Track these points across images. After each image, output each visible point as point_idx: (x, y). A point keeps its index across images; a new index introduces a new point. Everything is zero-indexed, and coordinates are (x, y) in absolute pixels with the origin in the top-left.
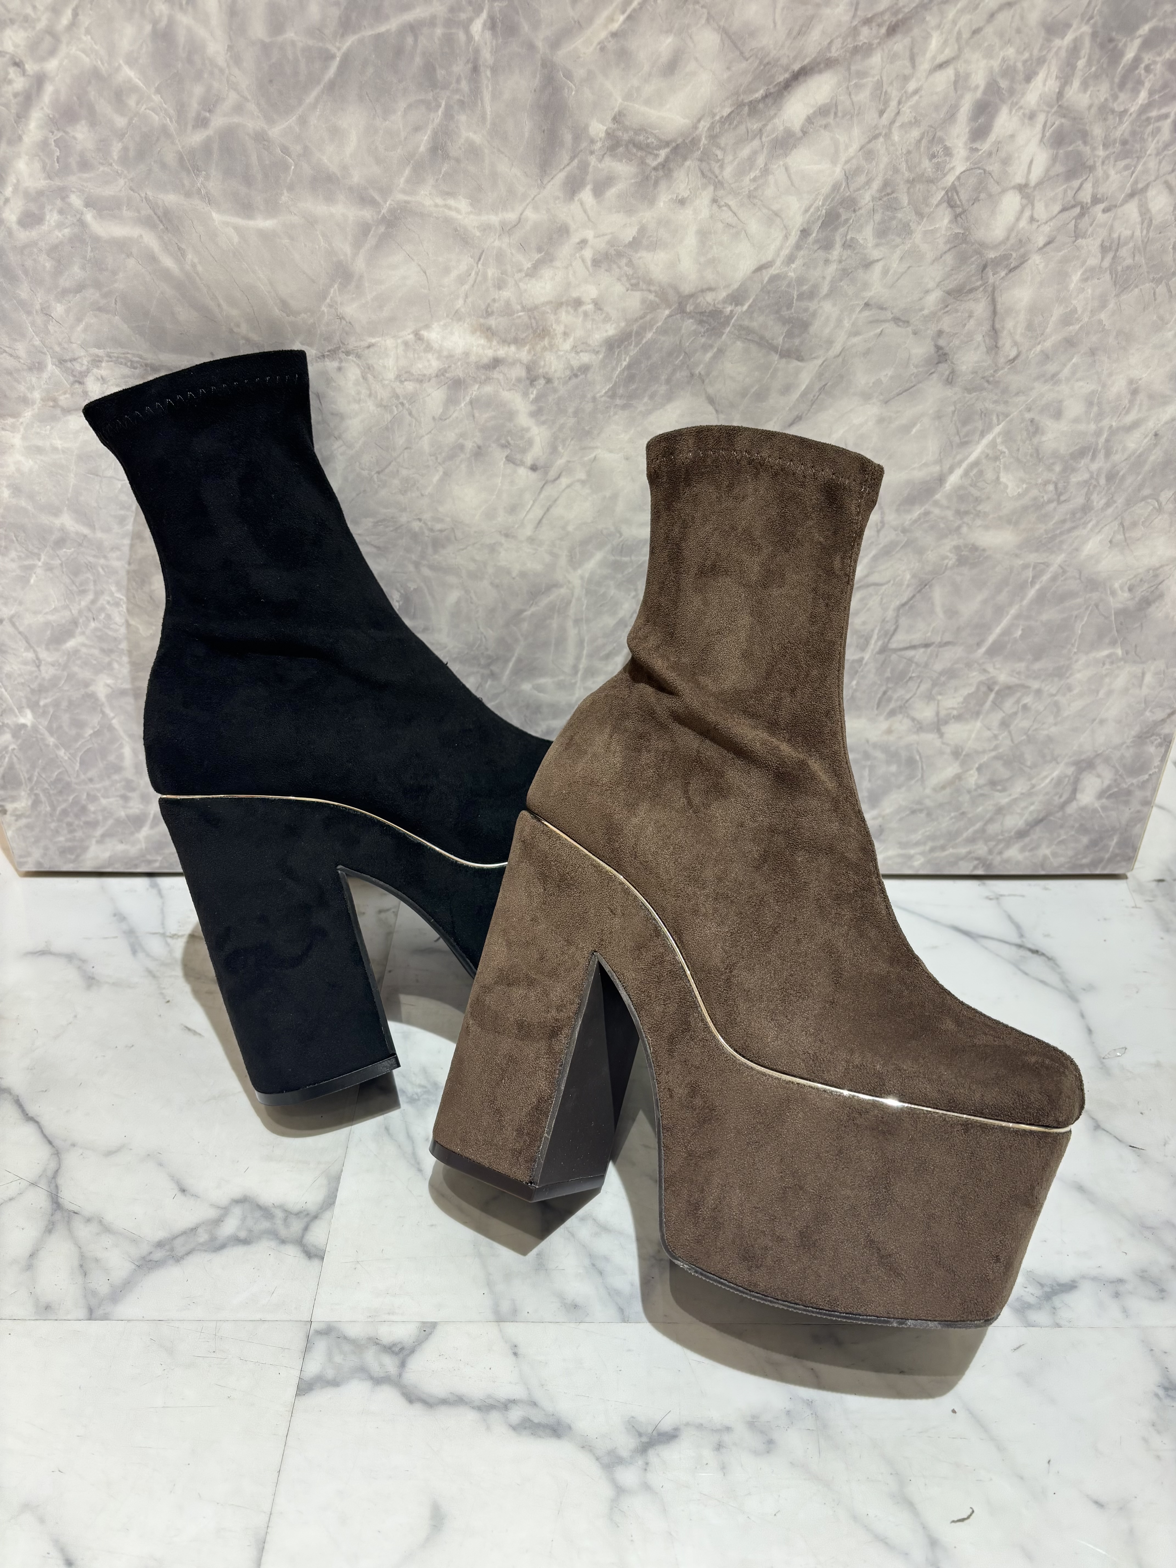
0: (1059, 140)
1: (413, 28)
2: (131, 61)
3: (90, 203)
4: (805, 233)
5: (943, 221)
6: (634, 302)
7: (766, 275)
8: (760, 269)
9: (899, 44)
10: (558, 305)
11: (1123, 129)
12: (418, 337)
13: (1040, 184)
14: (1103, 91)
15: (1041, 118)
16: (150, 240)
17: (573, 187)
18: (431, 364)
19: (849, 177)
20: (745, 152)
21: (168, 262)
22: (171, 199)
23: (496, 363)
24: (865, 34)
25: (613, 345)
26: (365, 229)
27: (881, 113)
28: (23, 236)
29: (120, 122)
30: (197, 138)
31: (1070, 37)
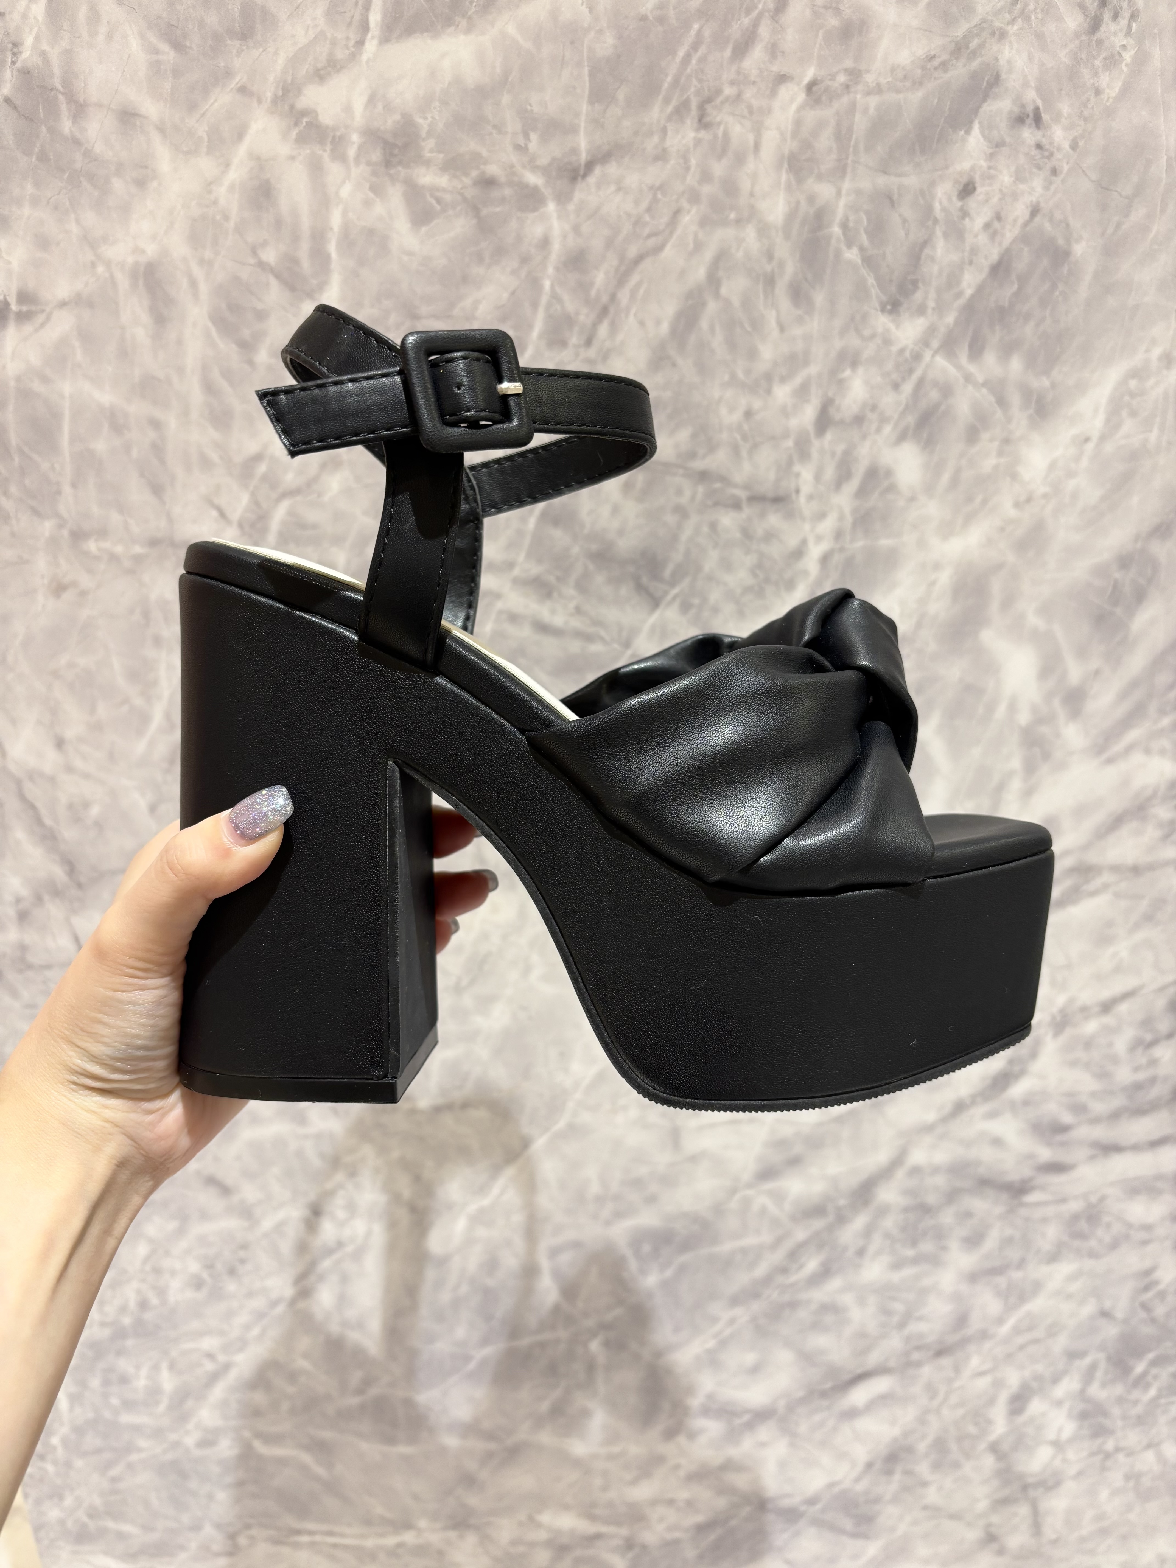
0: (1083, 1416)
1: (542, 1345)
2: (306, 1356)
3: (259, 1435)
4: (869, 1465)
5: (989, 1462)
6: (721, 1503)
7: (836, 1490)
8: (831, 1485)
9: (946, 1361)
10: (654, 1502)
11: (1139, 1409)
12: (531, 1519)
13: (1070, 1441)
14: (1119, 1389)
15: (1067, 1405)
16: (306, 1458)
17: (670, 1434)
18: (542, 1535)
19: (906, 1434)
20: (818, 1418)
21: (320, 1471)
22: (328, 1435)
23: (598, 1537)
24: (916, 1356)
25: (701, 1529)
26: (489, 1456)
27: (932, 1398)
28: (198, 1453)
29: (291, 1390)
30: (353, 1401)
31: (1088, 1360)
